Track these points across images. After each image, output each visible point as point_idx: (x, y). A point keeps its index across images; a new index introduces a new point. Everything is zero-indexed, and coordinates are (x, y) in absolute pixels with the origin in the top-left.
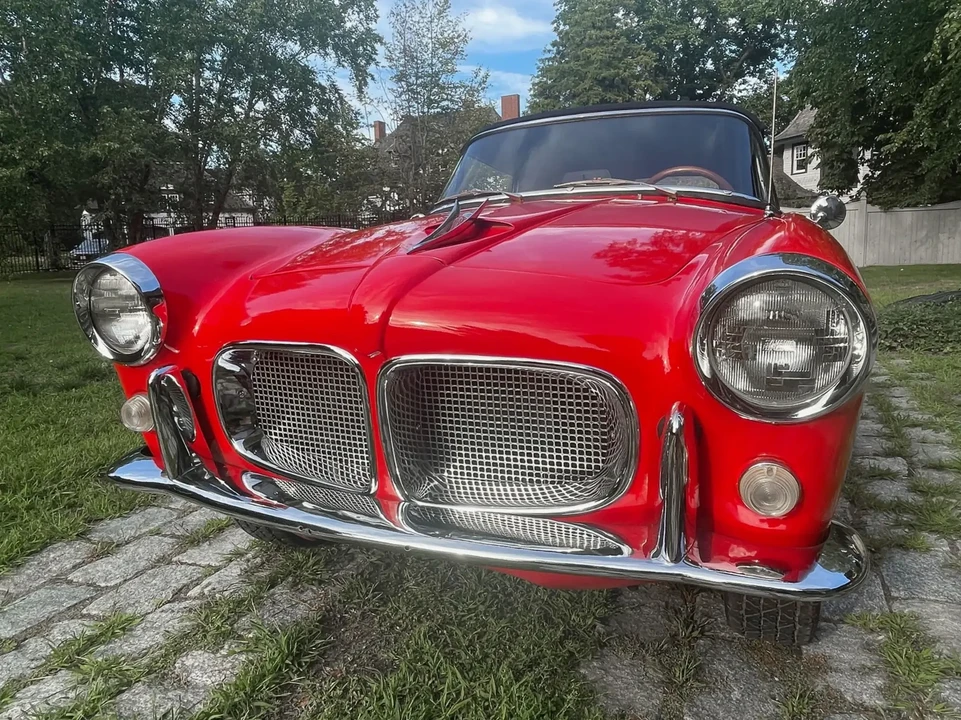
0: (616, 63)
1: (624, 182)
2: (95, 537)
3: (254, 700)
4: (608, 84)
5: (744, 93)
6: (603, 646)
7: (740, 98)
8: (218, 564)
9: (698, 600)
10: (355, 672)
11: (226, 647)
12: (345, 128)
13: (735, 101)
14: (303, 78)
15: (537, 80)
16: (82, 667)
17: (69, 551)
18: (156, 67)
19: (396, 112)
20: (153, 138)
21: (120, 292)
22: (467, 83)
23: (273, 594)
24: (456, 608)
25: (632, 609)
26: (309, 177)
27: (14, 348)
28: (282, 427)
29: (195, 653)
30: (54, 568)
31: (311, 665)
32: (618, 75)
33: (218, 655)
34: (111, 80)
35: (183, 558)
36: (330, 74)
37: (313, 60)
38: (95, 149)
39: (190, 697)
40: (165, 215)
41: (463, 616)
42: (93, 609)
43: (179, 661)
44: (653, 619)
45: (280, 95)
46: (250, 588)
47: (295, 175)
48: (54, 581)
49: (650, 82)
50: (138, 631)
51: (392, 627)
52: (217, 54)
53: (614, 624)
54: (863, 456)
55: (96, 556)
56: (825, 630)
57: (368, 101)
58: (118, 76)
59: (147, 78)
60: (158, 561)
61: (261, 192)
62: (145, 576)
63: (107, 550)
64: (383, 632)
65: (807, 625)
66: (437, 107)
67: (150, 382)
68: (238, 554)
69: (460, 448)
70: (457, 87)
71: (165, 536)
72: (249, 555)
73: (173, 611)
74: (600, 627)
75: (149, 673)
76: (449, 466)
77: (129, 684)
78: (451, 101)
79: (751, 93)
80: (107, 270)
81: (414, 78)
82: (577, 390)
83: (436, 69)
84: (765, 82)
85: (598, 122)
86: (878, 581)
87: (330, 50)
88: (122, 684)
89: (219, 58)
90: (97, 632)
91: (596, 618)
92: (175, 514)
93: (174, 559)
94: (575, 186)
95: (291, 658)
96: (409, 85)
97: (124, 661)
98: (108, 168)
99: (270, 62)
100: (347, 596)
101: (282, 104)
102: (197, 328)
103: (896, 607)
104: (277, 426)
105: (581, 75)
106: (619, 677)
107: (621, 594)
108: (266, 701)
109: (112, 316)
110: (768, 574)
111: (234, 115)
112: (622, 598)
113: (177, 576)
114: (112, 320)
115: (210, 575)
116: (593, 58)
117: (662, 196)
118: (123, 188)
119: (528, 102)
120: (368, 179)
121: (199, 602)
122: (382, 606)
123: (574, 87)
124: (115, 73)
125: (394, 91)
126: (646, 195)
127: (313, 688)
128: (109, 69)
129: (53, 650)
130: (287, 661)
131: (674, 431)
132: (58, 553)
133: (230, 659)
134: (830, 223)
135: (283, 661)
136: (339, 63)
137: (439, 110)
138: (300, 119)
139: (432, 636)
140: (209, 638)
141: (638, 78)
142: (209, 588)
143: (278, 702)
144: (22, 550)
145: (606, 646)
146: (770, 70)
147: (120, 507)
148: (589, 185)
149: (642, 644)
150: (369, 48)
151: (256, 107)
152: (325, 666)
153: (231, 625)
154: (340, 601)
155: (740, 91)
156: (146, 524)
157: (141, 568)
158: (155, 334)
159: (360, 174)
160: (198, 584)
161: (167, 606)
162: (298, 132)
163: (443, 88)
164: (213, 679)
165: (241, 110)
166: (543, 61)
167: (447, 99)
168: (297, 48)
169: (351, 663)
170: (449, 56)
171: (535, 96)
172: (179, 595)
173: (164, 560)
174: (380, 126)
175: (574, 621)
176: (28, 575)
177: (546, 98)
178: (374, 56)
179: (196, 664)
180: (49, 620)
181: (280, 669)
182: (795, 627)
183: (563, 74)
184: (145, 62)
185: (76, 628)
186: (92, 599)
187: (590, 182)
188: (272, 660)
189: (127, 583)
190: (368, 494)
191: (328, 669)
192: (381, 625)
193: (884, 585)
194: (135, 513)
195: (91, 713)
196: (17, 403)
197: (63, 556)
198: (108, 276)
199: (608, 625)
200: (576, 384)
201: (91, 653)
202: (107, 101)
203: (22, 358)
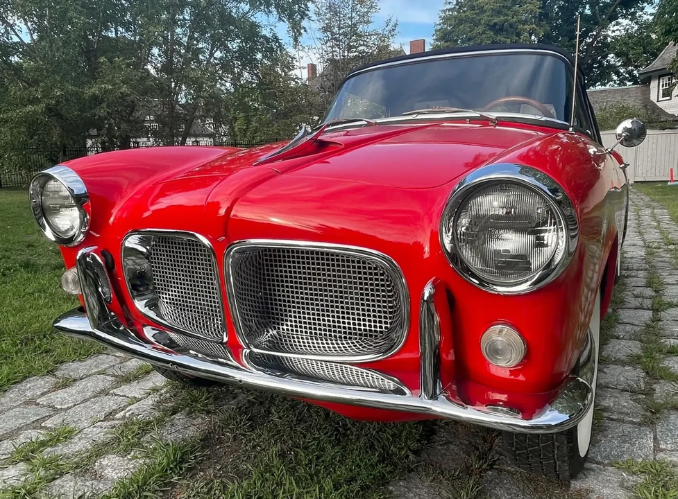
0: (505, 11)
1: (457, 109)
2: (59, 373)
3: (144, 491)
4: (497, 29)
5: (617, 33)
6: (411, 471)
7: (613, 38)
8: (140, 397)
9: (496, 441)
10: (220, 477)
11: (132, 453)
12: (283, 71)
13: (609, 40)
14: (251, 32)
15: (439, 27)
16: (33, 461)
17: (41, 382)
18: (140, 26)
19: (322, 57)
20: (137, 80)
21: (60, 194)
22: (380, 31)
23: (173, 419)
24: (305, 437)
25: (441, 445)
26: (257, 109)
27: (28, 239)
28: (170, 293)
29: (110, 456)
30: (29, 394)
31: (189, 470)
32: (507, 21)
33: (126, 458)
34: (108, 37)
35: (117, 391)
36: (273, 28)
37: (260, 17)
38: (95, 90)
39: (101, 486)
40: (145, 139)
41: (309, 442)
42: (49, 423)
43: (98, 461)
44: (457, 454)
45: (234, 45)
46: (157, 414)
47: (246, 108)
48: (26, 403)
49: (534, 26)
50: (76, 440)
51: (254, 447)
52: (187, 15)
53: (424, 456)
54: (668, 337)
55: (57, 387)
56: (594, 471)
57: (301, 48)
58: (114, 33)
59: (134, 35)
60: (100, 393)
61: (218, 121)
62: (89, 402)
63: (66, 383)
64: (247, 450)
65: (564, 461)
66: (355, 51)
67: (78, 258)
68: (155, 390)
69: (290, 311)
70: (372, 35)
71: (108, 375)
72: (163, 391)
73: (101, 427)
74: (412, 457)
75: (77, 468)
76: (283, 325)
77: (61, 475)
78: (367, 46)
79: (623, 33)
80: (50, 178)
81: (337, 29)
82: (370, 268)
83: (354, 21)
84: (637, 23)
85: (443, 62)
86: (652, 436)
87: (273, 9)
88: (56, 474)
89: (187, 18)
90: (48, 438)
91: (410, 450)
92: (119, 360)
93: (111, 392)
94: (419, 113)
95: (175, 463)
96: (333, 34)
97: (61, 459)
98: (104, 104)
99: (226, 19)
100: (226, 422)
101: (235, 52)
102: (112, 219)
103: (661, 455)
104: (167, 293)
105: (475, 22)
106: (418, 494)
107: (436, 434)
108: (152, 493)
109: (56, 210)
110: (507, 413)
111: (200, 62)
112: (435, 436)
113: (110, 403)
114: (55, 214)
115: (133, 404)
116: (486, 7)
117: (484, 121)
118: (114, 119)
119: (432, 45)
120: (299, 110)
121: (121, 422)
122: (251, 431)
123: (470, 32)
124: (111, 32)
125: (320, 39)
126: (473, 120)
127: (188, 486)
128: (107, 29)
129: (15, 447)
130: (171, 466)
131: (425, 299)
132: (33, 384)
133: (133, 461)
134: (634, 141)
135: (168, 465)
136: (280, 19)
137: (357, 53)
138: (249, 63)
139: (282, 455)
140: (121, 447)
141: (524, 23)
142: (130, 413)
143: (161, 494)
144: (8, 380)
145: (414, 471)
146: (641, 13)
147: (80, 353)
148: (429, 113)
149: (442, 471)
150: (303, 6)
151: (215, 55)
152: (200, 471)
153: (139, 439)
154: (219, 426)
155: (614, 31)
156: (96, 366)
157: (87, 397)
158: (82, 223)
159: (294, 106)
160: (123, 410)
161: (99, 424)
162: (247, 74)
163: (360, 36)
164: (119, 475)
165: (203, 58)
166: (444, 11)
167: (363, 45)
168: (247, 7)
169: (219, 470)
170: (366, 10)
171: (437, 40)
172: (109, 416)
173: (105, 392)
174: (312, 68)
175: (392, 451)
176: (11, 398)
177: (446, 42)
178: (307, 12)
179: (109, 464)
180: (19, 429)
181: (166, 471)
182: (555, 463)
183: (461, 21)
184: (133, 23)
185: (34, 434)
186: (50, 416)
187: (430, 110)
188: (160, 464)
189: (76, 407)
190: (222, 343)
191: (202, 473)
192: (247, 445)
193: (655, 438)
194: (90, 358)
195: (32, 492)
196: (22, 277)
197: (36, 386)
198: (52, 182)
199: (419, 456)
200: (369, 264)
201: (41, 452)
202: (104, 53)
203: (33, 246)
